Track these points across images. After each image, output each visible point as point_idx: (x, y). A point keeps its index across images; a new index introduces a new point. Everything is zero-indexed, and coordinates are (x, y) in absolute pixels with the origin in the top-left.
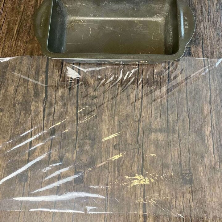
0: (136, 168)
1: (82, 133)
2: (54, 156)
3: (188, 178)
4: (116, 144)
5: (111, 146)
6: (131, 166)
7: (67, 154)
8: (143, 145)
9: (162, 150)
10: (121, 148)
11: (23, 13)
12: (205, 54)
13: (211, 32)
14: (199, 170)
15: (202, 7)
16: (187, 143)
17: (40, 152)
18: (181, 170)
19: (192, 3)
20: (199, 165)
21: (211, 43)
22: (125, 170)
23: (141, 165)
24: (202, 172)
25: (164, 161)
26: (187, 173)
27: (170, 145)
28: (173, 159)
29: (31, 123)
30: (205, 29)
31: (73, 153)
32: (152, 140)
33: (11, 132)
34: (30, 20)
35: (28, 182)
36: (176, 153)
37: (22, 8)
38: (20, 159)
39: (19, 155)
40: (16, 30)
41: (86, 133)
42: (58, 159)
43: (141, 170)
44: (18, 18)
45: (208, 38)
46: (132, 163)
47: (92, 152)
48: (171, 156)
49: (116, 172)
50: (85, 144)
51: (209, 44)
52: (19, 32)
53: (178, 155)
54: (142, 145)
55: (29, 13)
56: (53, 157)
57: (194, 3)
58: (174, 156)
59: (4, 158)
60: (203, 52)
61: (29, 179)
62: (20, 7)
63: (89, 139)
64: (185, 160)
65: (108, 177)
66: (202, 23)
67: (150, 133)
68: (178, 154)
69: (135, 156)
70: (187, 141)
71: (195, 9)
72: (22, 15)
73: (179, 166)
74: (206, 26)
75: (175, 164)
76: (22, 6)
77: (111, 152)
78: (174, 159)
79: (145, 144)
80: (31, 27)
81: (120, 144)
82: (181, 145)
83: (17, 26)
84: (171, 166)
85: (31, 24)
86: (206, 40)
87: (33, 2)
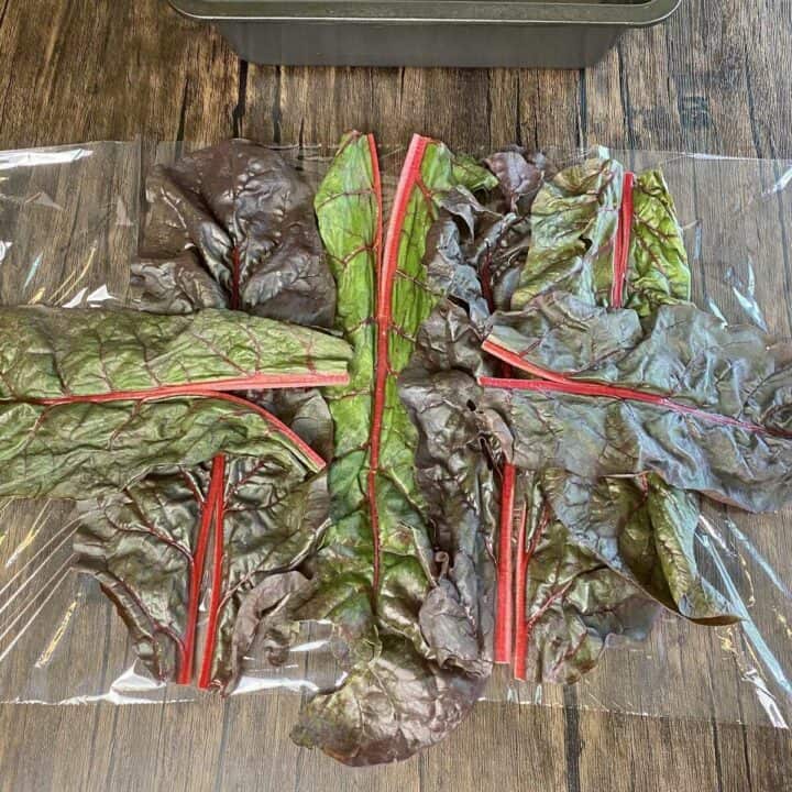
12: (762, 122)
21: (780, 83)
24: (771, 541)
30: (754, 33)
34: (103, 6)
40: (52, 45)
45: (770, 66)
51: (772, 83)
52: (64, 50)
60: (751, 114)
66: (743, 12)
74: (760, 20)
80: (108, 33)
83: (55, 30)
85: (110, 20)
86: (762, 73)
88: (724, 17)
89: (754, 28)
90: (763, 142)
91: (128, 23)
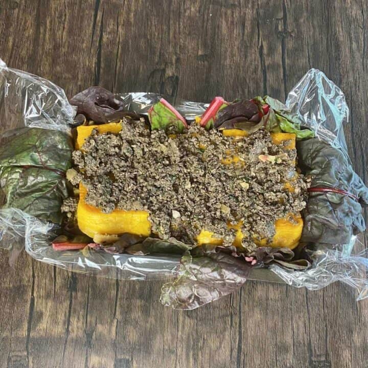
0: (228, 353)
2: (75, 330)
6: (217, 348)
7: (100, 328)
8: (240, 309)
9: (276, 317)
10: (199, 314)
11: (12, 53)
12: (357, 134)
14: (344, 355)
15: (351, 40)
16: (321, 304)
17: (49, 322)
18: (311, 355)
19: (333, 33)
20: (343, 346)
22: (207, 356)
23: (237, 347)
24: (348, 359)
25: (278, 340)
26: (322, 362)
27: (291, 310)
28: (295, 335)
29: (31, 268)
30: (356, 85)
31: (111, 325)
32: (256, 299)
36: (301, 324)
37: (10, 44)
38: (13, 336)
39: (12, 329)
42: (84, 336)
43: (236, 356)
45: (363, 102)
46: (221, 343)
47: (147, 322)
48: (293, 329)
49: (191, 360)
50: (132, 307)
51: (364, 113)
53: (305, 327)
54: (238, 308)
55: (24, 52)
56: (73, 331)
57: (335, 34)
58: (298, 329)
60: (352, 130)
62: (7, 41)
63: (141, 297)
64: (318, 336)
66: (351, 73)
67: (253, 287)
68: (305, 324)
69: (225, 330)
70: (321, 301)
71: (338, 45)
72: (11, 58)
73: (306, 348)
74: (359, 79)
75: (299, 343)
76: (11, 39)
77: (180, 322)
78: (298, 335)
79: (244, 306)
82: (310, 308)
84: (292, 347)
86: (359, 107)
87: (31, 30)
88: (341, 75)
89: (356, 82)
90: (357, 145)
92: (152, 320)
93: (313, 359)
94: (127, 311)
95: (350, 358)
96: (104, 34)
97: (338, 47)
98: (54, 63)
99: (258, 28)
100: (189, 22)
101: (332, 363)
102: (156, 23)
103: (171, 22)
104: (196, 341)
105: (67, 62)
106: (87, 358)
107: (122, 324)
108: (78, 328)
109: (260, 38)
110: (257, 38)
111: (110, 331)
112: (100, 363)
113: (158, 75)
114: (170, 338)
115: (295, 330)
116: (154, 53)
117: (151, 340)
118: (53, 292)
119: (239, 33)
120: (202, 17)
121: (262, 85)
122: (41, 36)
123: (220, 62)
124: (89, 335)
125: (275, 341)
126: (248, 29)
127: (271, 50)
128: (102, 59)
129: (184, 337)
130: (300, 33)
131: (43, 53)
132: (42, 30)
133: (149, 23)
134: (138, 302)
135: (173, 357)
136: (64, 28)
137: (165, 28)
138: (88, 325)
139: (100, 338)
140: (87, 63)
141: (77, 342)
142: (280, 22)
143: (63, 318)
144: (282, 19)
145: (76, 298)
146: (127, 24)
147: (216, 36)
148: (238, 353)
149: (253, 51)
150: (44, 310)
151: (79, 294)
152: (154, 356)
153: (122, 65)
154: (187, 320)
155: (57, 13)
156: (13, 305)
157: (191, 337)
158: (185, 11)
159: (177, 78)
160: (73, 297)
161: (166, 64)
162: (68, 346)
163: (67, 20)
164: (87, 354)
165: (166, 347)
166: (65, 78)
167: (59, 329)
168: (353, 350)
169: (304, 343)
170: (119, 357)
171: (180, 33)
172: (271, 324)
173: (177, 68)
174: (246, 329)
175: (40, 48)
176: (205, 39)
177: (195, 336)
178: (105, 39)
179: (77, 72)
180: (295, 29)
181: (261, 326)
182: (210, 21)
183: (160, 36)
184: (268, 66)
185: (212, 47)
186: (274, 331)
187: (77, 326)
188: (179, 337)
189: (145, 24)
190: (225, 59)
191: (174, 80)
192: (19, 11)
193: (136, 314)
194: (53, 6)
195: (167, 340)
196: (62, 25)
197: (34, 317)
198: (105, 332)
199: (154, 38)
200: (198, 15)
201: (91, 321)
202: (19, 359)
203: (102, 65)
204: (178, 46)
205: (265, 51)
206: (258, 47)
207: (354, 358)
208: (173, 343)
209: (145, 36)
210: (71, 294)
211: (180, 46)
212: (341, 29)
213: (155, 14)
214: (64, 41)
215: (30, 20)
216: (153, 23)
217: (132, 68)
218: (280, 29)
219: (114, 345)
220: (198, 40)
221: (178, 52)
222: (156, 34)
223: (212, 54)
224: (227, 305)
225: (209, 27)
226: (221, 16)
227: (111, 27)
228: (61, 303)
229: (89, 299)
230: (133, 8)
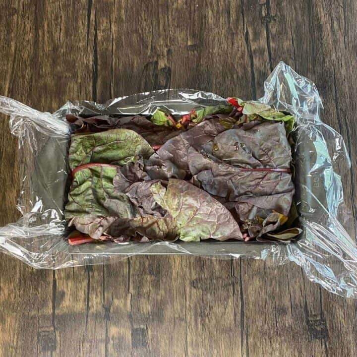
0: (232, 317)
1: (138, 263)
3: (318, 329)
4: (196, 279)
5: (187, 282)
6: (222, 314)
7: (116, 302)
8: (241, 278)
9: (274, 284)
10: (204, 285)
11: (15, 58)
12: (342, 110)
13: (351, 68)
14: (338, 314)
15: (332, 20)
17: (71, 299)
18: (307, 316)
19: (315, 14)
20: (337, 306)
21: (351, 88)
22: (213, 322)
23: (240, 312)
24: (342, 317)
25: (277, 303)
26: (318, 321)
27: (287, 276)
28: (292, 298)
30: (338, 63)
31: (126, 299)
32: (255, 268)
33: (20, 270)
34: (28, 69)
35: (58, 351)
36: (297, 287)
37: (13, 48)
38: (40, 314)
39: (38, 308)
40: (7, 90)
41: (144, 263)
42: (103, 310)
43: (239, 320)
44: (7, 67)
45: (346, 80)
46: (225, 309)
47: (158, 294)
48: (290, 293)
49: (200, 326)
50: (144, 282)
51: (347, 90)
52: (12, 92)
53: (301, 291)
54: (239, 277)
55: (26, 55)
56: (93, 306)
57: (317, 15)
58: (294, 293)
59: (14, 314)
60: (337, 106)
61: (58, 347)
62: (9, 46)
63: (151, 273)
64: (313, 299)
65: (186, 334)
66: (333, 53)
68: (301, 288)
69: (228, 297)
71: (320, 25)
72: (14, 62)
73: (303, 310)
74: (341, 57)
75: (297, 305)
77: (188, 292)
78: (295, 298)
79: (244, 275)
80: (32, 82)
81: (203, 278)
83: (8, 82)
84: (290, 309)
85: (32, 75)
86: (342, 84)
87: (31, 34)
88: (324, 54)
89: (338, 60)
90: (342, 120)
91: (40, 77)
92: (162, 292)
93: (310, 319)
94: (139, 286)
95: (343, 316)
96: (98, 32)
97: (320, 27)
98: (54, 63)
99: (243, 14)
100: (177, 14)
101: (327, 322)
102: (146, 18)
103: (161, 16)
104: (203, 308)
105: (66, 62)
106: (107, 330)
107: (136, 298)
108: (97, 303)
109: (245, 25)
110: (242, 24)
111: (125, 304)
112: (119, 333)
113: (151, 68)
114: (179, 307)
115: (292, 294)
116: (146, 47)
117: (162, 310)
118: (72, 273)
119: (225, 21)
120: (189, 9)
121: (249, 69)
122: (41, 39)
123: (209, 51)
124: (107, 310)
125: (274, 304)
126: (233, 17)
127: (257, 35)
128: (98, 56)
129: (192, 305)
130: (283, 16)
131: (44, 55)
132: (40, 34)
133: (140, 18)
134: (148, 277)
135: (183, 324)
136: (61, 29)
137: (154, 21)
138: (106, 300)
139: (117, 311)
140: (85, 62)
141: (96, 316)
142: (263, 8)
143: (83, 296)
144: (265, 4)
145: (93, 277)
146: (119, 20)
147: (204, 26)
148: (241, 317)
149: (239, 37)
150: (65, 290)
151: (96, 273)
152: (166, 324)
153: (117, 61)
154: (194, 291)
155: (53, 15)
156: (37, 286)
157: (198, 305)
158: (173, 4)
159: (169, 69)
160: (90, 277)
161: (158, 56)
162: (89, 320)
163: (63, 21)
164: (106, 326)
165: (177, 316)
166: (66, 77)
167: (80, 306)
168: (346, 308)
169: (301, 305)
170: (135, 327)
171: (169, 26)
172: (269, 290)
173: (168, 59)
174: (247, 295)
175: (40, 50)
176: (193, 30)
177: (201, 304)
178: (99, 37)
179: (76, 70)
180: (278, 14)
181: (261, 292)
182: (197, 12)
183: (151, 30)
184: (254, 51)
185: (200, 37)
186: (273, 295)
187: (96, 302)
188: (187, 306)
189: (136, 18)
190: (214, 47)
191: (166, 71)
192: (18, 17)
193: (148, 288)
194: (49, 9)
195: (177, 309)
196: (59, 27)
197: (58, 297)
198: (121, 305)
199: (145, 32)
200: (185, 6)
201: (108, 297)
202: (47, 334)
203: (99, 62)
204: (168, 39)
205: (251, 36)
206: (243, 34)
207: (347, 315)
208: (182, 312)
209: (137, 31)
210: (89, 274)
211: (170, 38)
212: (322, 10)
213: (145, 9)
214: (61, 41)
215: (29, 24)
216: (143, 17)
217: (127, 63)
218: (263, 14)
219: (130, 316)
220: (186, 31)
221: (169, 44)
222: (147, 29)
223: (200, 43)
224: (229, 275)
225: (196, 18)
226: (207, 5)
227: (105, 25)
228: (80, 282)
229: (105, 278)
230: (123, 5)
